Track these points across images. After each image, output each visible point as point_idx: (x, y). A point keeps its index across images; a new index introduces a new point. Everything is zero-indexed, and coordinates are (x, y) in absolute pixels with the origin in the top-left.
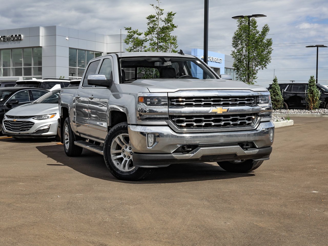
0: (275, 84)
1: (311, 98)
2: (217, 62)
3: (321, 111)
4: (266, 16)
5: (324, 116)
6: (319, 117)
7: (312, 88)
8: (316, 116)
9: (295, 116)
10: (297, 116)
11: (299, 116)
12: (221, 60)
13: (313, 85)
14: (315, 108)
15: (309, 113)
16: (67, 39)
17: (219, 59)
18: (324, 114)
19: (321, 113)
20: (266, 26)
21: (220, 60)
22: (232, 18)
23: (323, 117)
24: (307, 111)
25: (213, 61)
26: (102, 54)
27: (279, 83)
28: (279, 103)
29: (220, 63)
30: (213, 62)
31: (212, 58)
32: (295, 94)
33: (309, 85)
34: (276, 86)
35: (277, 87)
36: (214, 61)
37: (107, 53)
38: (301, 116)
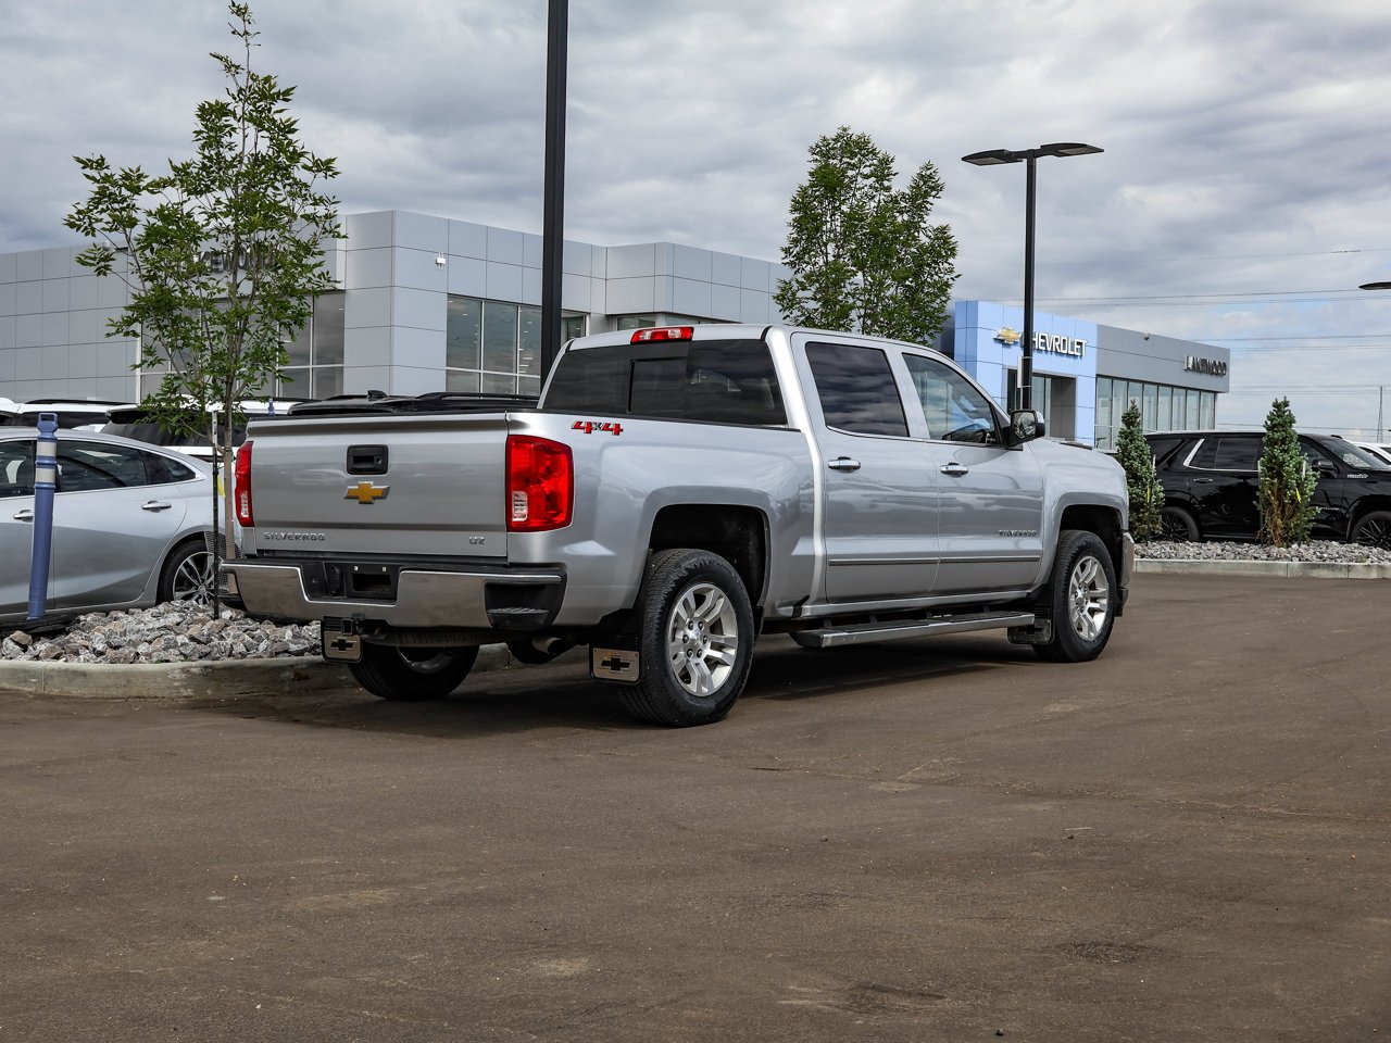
0: (1131, 433)
1: (1273, 494)
2: (1061, 354)
3: (1310, 551)
4: (1102, 151)
5: (1315, 573)
6: (1295, 574)
7: (1277, 452)
8: (1281, 573)
9: (1196, 570)
10: (1204, 570)
11: (1214, 571)
12: (1079, 343)
13: (1284, 439)
14: (1288, 541)
15: (1255, 558)
16: (441, 260)
17: (1073, 344)
18: (1318, 566)
19: (1307, 560)
20: (928, 172)
21: (1076, 346)
22: (964, 159)
23: (1314, 578)
24: (1254, 549)
25: (1044, 348)
26: (588, 318)
27: (1145, 433)
28: (1143, 513)
29: (1075, 356)
30: (1046, 351)
31: (1043, 337)
32: (1240, 478)
33: (1264, 439)
34: (1131, 441)
35: (1137, 448)
36: (1049, 349)
37: (607, 316)
38: (1220, 571)
